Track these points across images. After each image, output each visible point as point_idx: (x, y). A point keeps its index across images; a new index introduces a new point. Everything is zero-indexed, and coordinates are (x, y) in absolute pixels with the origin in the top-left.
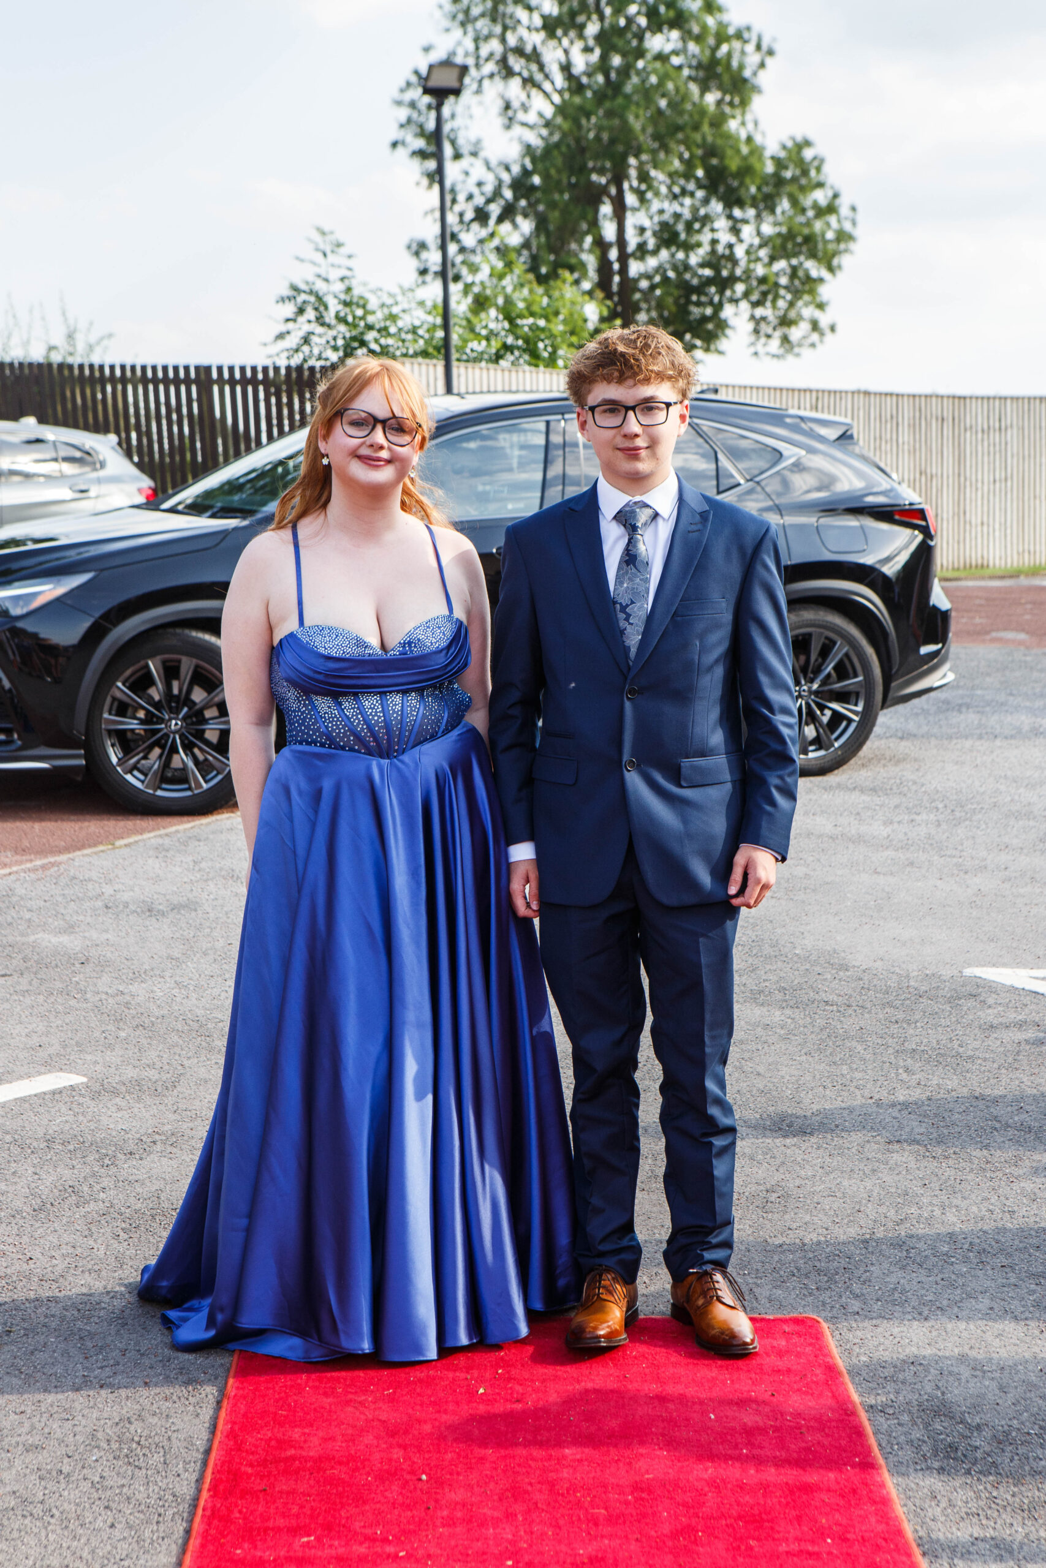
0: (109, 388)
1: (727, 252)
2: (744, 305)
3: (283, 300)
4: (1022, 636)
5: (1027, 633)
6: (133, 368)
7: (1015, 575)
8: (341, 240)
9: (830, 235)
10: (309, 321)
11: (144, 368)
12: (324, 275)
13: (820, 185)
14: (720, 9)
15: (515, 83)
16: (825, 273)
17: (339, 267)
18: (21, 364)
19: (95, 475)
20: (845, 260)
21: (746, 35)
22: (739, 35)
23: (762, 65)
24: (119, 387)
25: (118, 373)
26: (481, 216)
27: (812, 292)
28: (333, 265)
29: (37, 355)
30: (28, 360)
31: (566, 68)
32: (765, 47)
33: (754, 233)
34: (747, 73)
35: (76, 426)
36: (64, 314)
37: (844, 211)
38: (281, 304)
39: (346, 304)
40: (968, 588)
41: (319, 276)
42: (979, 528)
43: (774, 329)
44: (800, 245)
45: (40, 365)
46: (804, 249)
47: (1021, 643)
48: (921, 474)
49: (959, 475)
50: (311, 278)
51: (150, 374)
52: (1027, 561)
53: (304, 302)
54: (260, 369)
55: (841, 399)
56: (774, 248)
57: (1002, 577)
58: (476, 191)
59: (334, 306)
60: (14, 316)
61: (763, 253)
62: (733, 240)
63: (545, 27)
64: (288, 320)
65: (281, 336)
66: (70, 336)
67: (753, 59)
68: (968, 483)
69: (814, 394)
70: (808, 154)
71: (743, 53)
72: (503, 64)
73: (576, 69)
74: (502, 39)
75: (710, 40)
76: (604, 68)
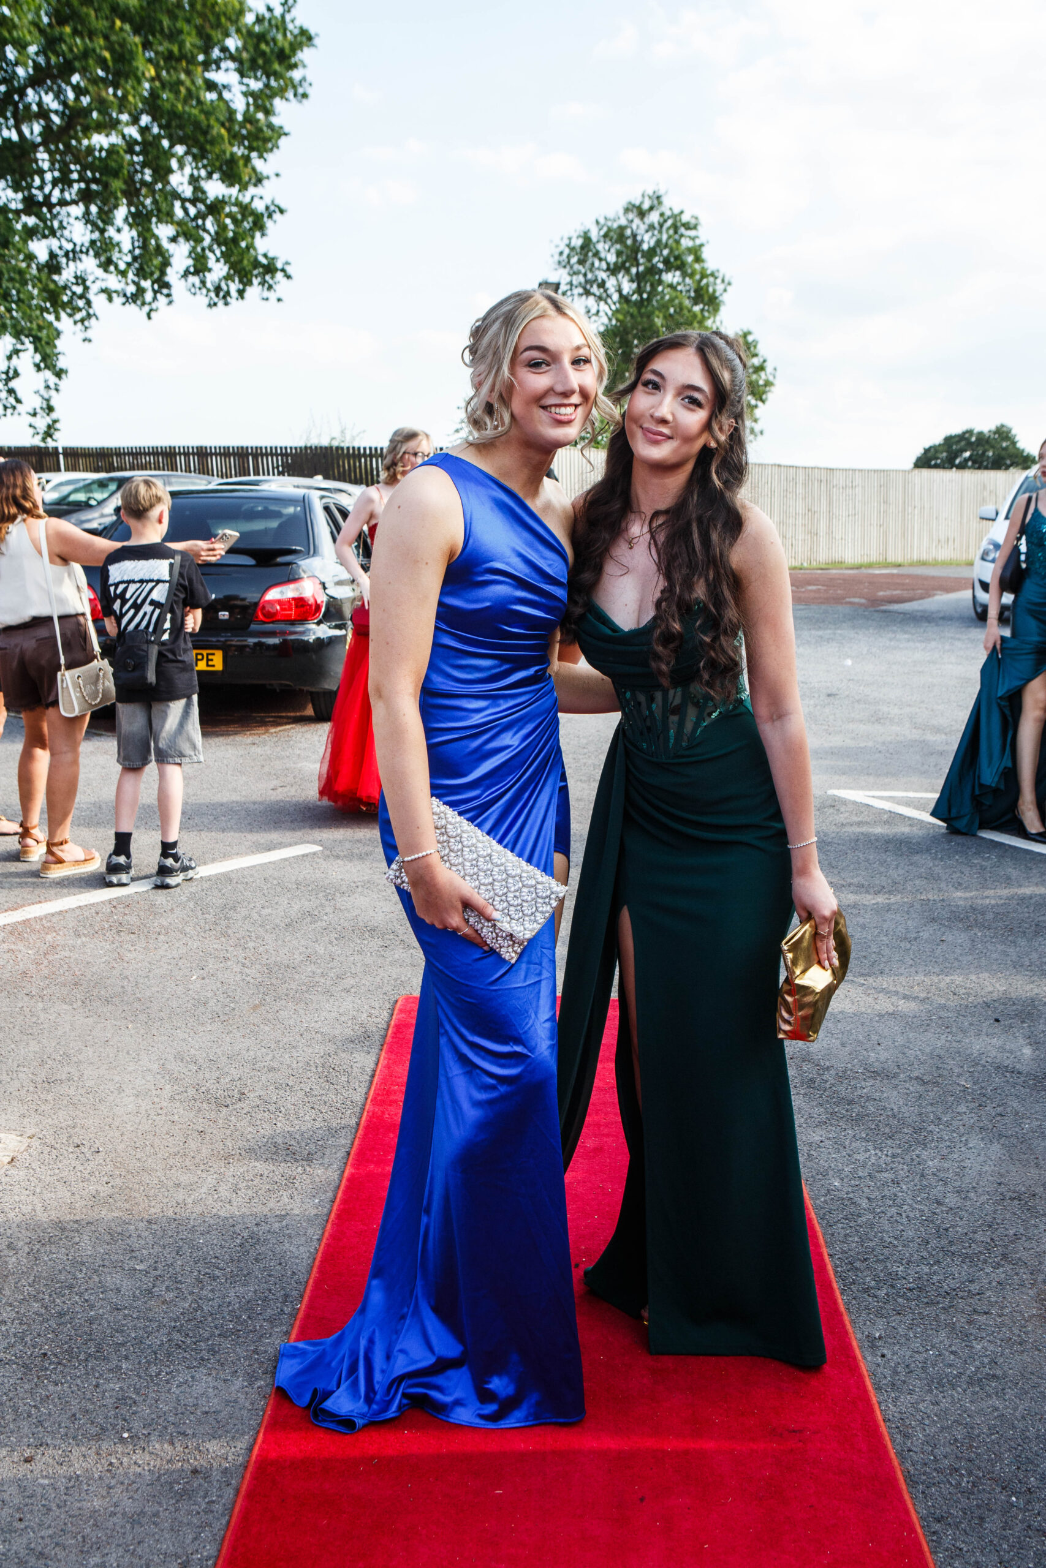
0: (363, 460)
4: (863, 601)
7: (859, 567)
9: (761, 382)
13: (755, 355)
14: (703, 261)
15: (591, 299)
18: (316, 447)
21: (716, 274)
22: (712, 274)
23: (725, 290)
24: (368, 459)
25: (368, 452)
29: (325, 442)
30: (319, 445)
31: (620, 291)
32: (726, 281)
34: (717, 294)
35: (345, 481)
42: (840, 541)
45: (326, 448)
49: (830, 512)
52: (866, 560)
63: (608, 269)
65: (457, 431)
67: (720, 287)
68: (834, 517)
70: (750, 338)
71: (715, 284)
72: (585, 289)
73: (625, 292)
74: (585, 275)
75: (698, 277)
76: (639, 291)
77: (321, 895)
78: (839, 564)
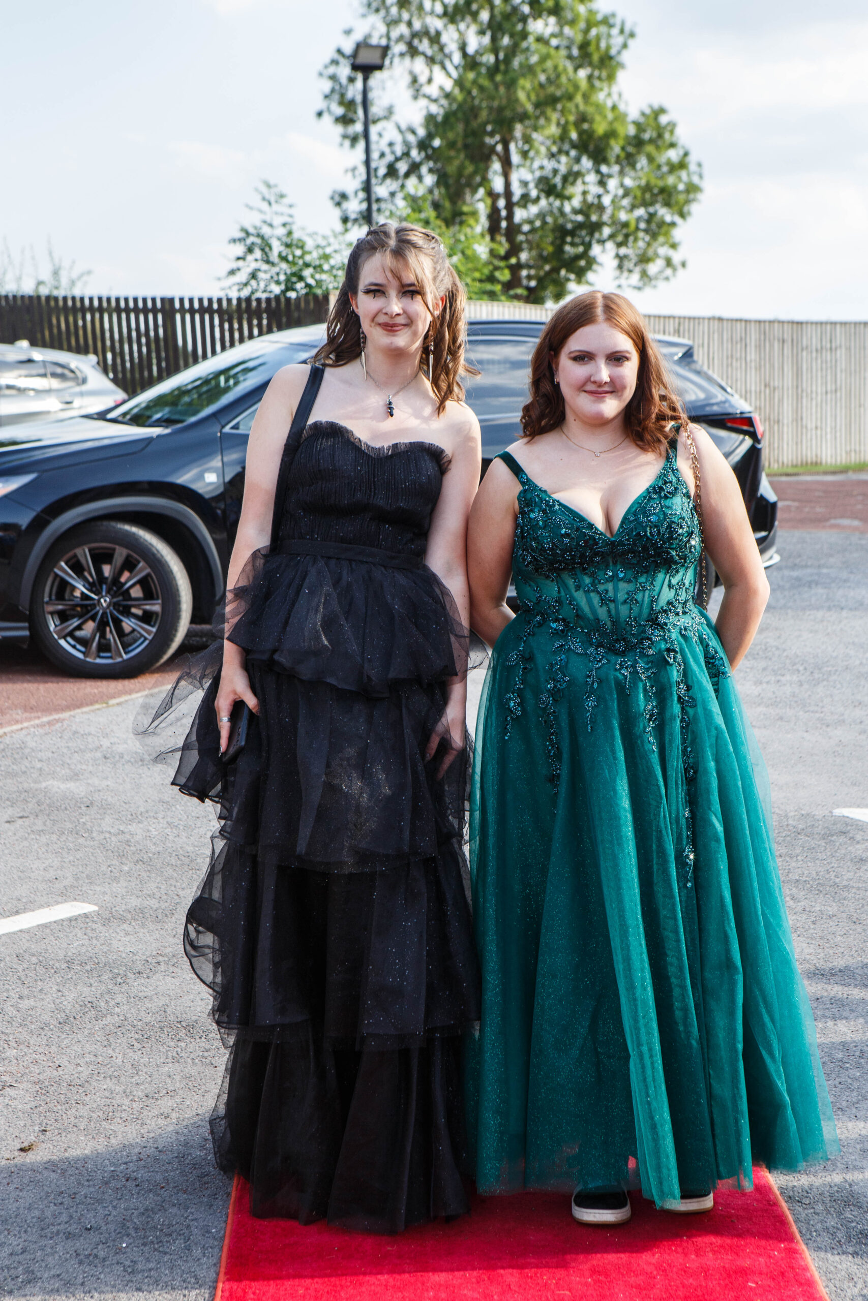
0: (88, 317)
1: (596, 201)
2: (610, 245)
3: (234, 241)
4: (856, 523)
5: (861, 520)
6: (109, 300)
7: (843, 471)
8: (284, 191)
9: (681, 187)
10: (256, 260)
11: (118, 300)
12: (269, 221)
13: (672, 145)
15: (420, 61)
16: (677, 219)
17: (282, 214)
18: (15, 297)
19: (78, 389)
20: (694, 208)
21: (611, 21)
22: (605, 21)
23: (625, 45)
24: (97, 316)
25: (95, 304)
26: (392, 172)
27: (667, 234)
28: (276, 213)
29: (28, 289)
30: (20, 294)
31: (463, 48)
32: (627, 29)
33: (619, 184)
34: (613, 52)
35: (61, 348)
36: (50, 254)
37: (693, 167)
38: (232, 245)
39: (288, 246)
40: (807, 482)
41: (265, 222)
42: (814, 432)
43: (635, 265)
44: (656, 195)
45: (30, 298)
46: (660, 198)
47: (856, 529)
48: (765, 386)
49: (797, 387)
50: (258, 224)
51: (122, 304)
52: (854, 459)
53: (253, 244)
54: (215, 300)
55: (699, 324)
56: (635, 197)
57: (834, 473)
58: (387, 150)
59: (277, 248)
60: (9, 256)
61: (626, 202)
62: (600, 190)
63: (445, 14)
64: (239, 259)
65: (232, 273)
66: (56, 273)
67: (617, 41)
68: (804, 394)
69: (677, 320)
70: (664, 119)
71: (609, 36)
72: (410, 45)
73: (471, 49)
74: (410, 24)
75: (582, 25)
76: (495, 48)
77: (105, 977)
78: (814, 467)
